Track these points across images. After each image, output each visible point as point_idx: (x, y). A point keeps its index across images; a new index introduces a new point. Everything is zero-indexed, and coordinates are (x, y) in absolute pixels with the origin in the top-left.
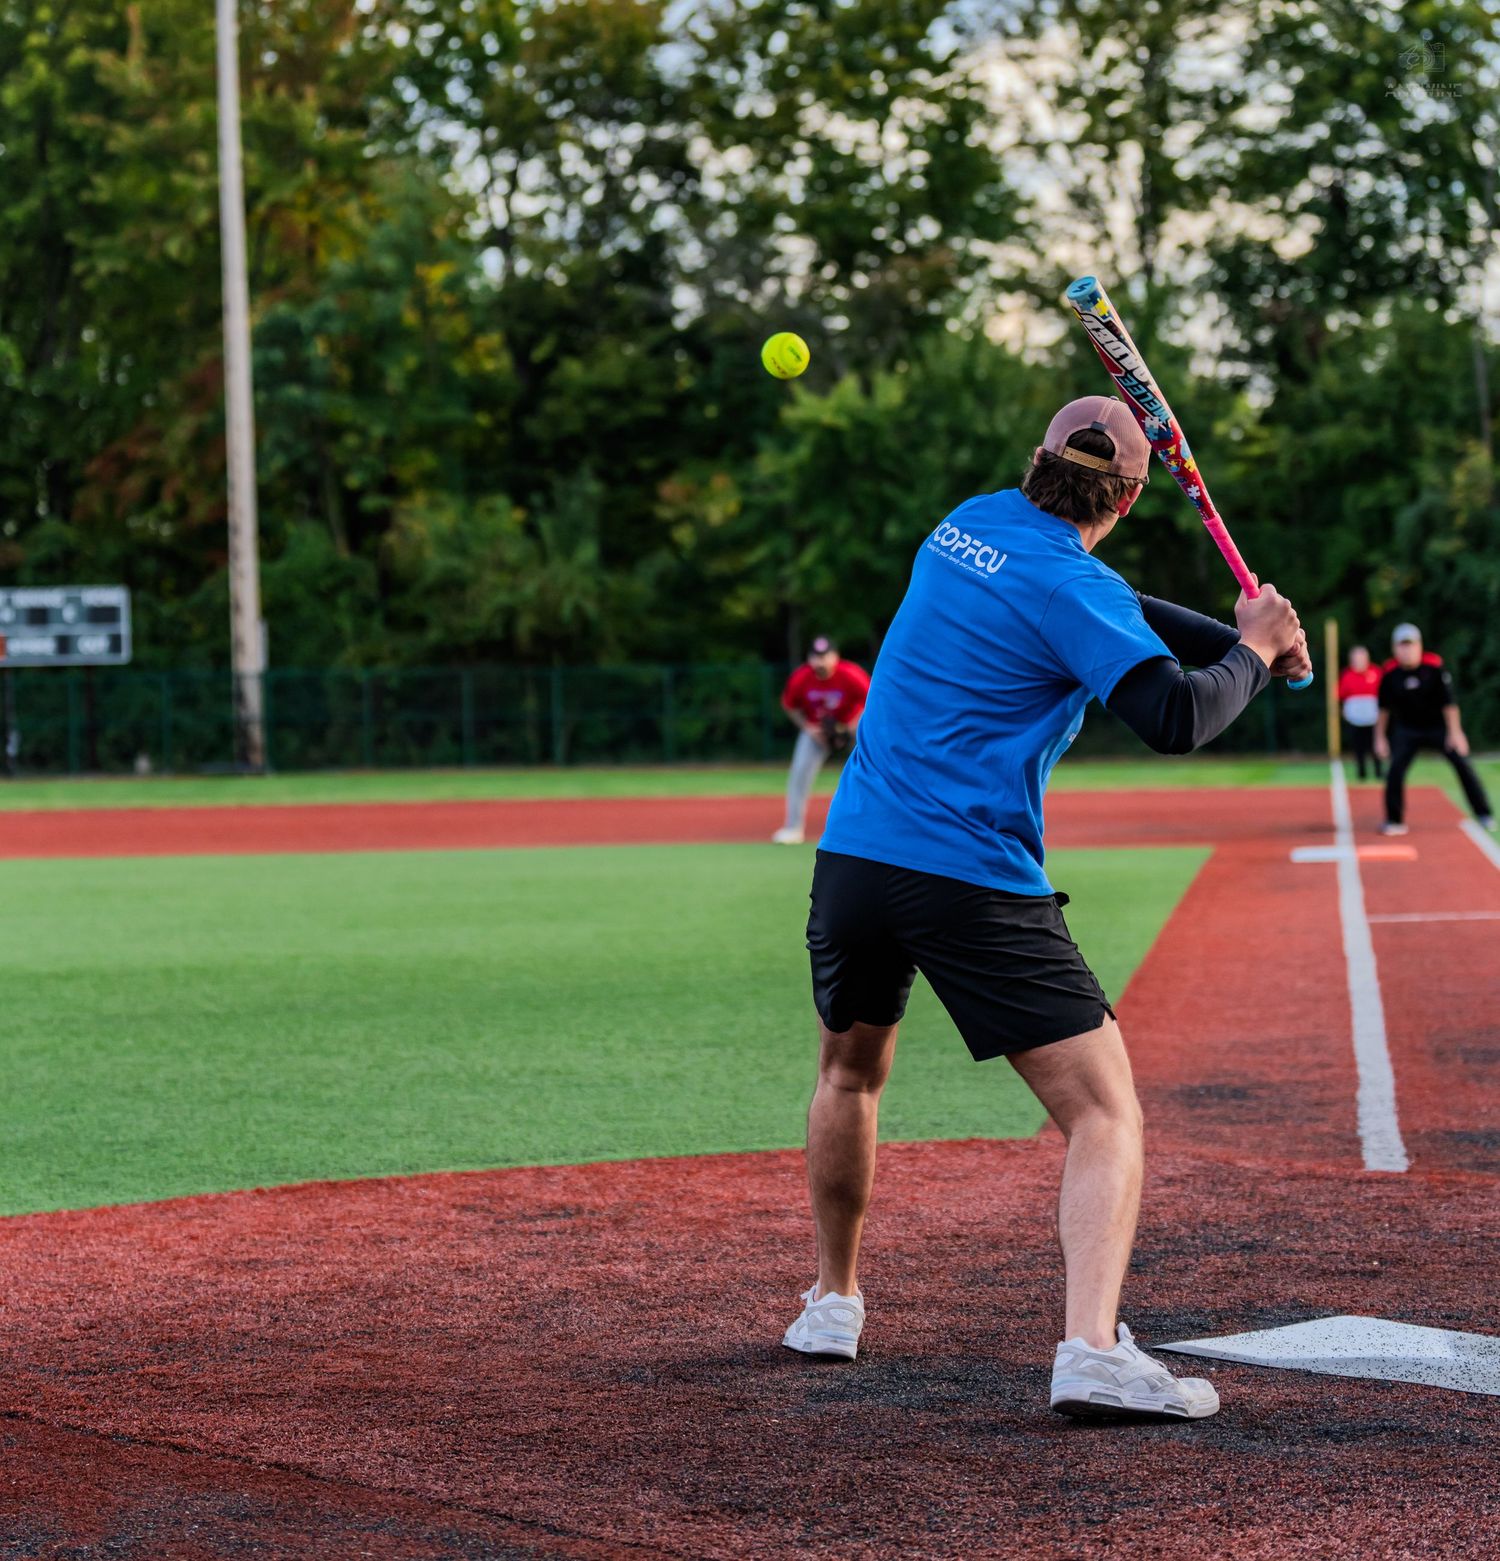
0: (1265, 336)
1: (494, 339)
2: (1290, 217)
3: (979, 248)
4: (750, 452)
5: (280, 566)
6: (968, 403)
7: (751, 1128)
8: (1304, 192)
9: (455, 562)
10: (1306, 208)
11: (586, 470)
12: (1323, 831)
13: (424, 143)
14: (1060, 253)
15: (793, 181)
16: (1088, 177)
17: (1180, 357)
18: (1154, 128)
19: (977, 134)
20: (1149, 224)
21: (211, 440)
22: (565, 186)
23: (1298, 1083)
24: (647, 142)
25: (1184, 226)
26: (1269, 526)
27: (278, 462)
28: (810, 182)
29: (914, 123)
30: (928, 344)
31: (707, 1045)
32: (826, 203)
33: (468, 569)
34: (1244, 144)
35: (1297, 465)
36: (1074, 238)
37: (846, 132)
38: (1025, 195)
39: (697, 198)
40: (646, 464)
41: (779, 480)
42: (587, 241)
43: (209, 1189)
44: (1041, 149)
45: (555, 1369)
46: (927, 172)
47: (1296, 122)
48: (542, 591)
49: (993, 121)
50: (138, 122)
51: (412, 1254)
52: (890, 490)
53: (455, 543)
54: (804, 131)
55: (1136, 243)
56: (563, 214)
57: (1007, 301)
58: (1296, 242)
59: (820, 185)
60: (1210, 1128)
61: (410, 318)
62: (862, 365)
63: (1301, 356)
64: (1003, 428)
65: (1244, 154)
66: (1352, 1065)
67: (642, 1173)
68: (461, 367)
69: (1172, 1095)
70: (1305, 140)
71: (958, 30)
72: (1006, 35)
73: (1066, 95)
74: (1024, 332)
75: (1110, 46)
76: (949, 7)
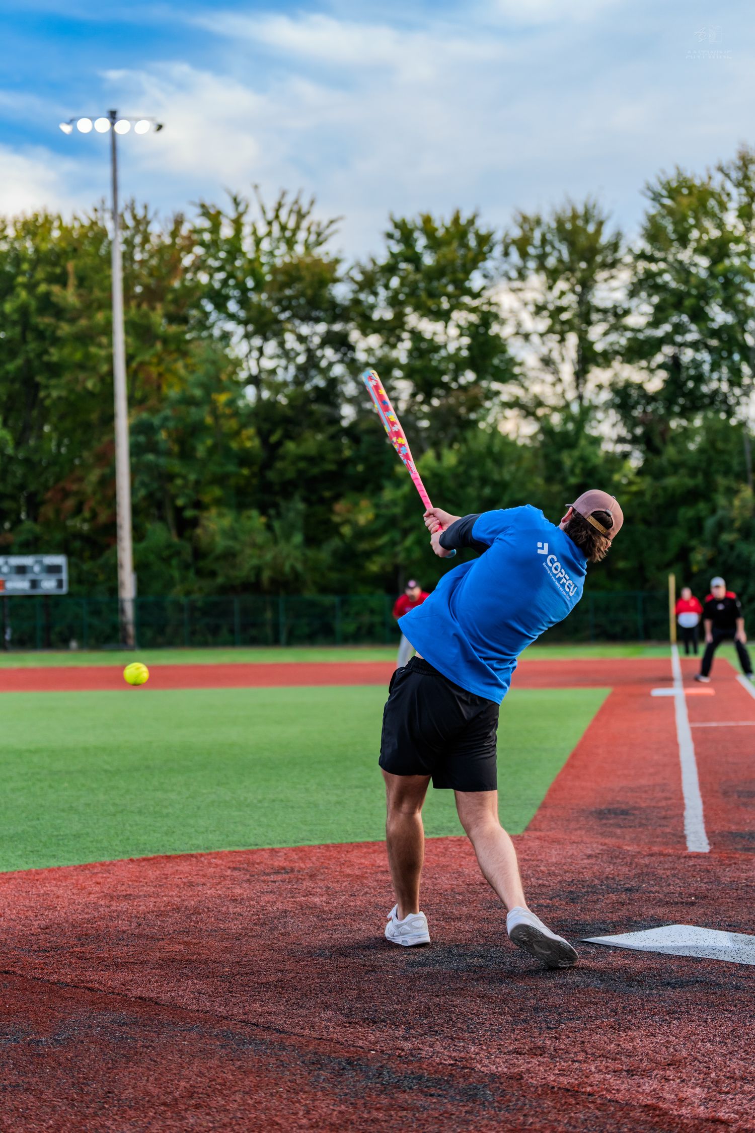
0: (639, 431)
1: (251, 431)
2: (652, 371)
3: (495, 386)
4: (379, 488)
5: (143, 545)
6: (489, 464)
7: (379, 829)
8: (659, 359)
9: (230, 543)
10: (660, 367)
11: (297, 497)
12: (667, 680)
13: (216, 332)
14: (536, 389)
15: (402, 352)
16: (550, 351)
17: (596, 441)
18: (584, 326)
19: (495, 329)
20: (581, 375)
21: (109, 481)
22: (287, 354)
23: (654, 807)
24: (329, 332)
25: (598, 375)
26: (641, 527)
27: (142, 493)
28: (410, 353)
29: (463, 323)
30: (469, 435)
31: (357, 787)
32: (418, 363)
33: (237, 546)
34: (629, 334)
35: (655, 496)
36: (543, 381)
37: (428, 327)
38: (518, 360)
39: (353, 361)
40: (327, 494)
41: (394, 503)
42: (298, 382)
43: (106, 859)
44: (527, 337)
45: (280, 950)
46: (470, 348)
47: (655, 323)
48: (275, 558)
49: (502, 322)
50: (72, 321)
51: (209, 892)
53: (231, 534)
54: (407, 327)
55: (574, 384)
56: (286, 368)
57: (509, 413)
58: (655, 384)
59: (415, 354)
60: (610, 830)
61: (209, 420)
62: (436, 445)
63: (657, 441)
64: (507, 476)
65: (629, 339)
66: (682, 798)
67: (324, 851)
68: (234, 445)
69: (591, 813)
70: (660, 332)
71: (485, 276)
72: (510, 279)
73: (539, 309)
74: (518, 429)
75: (562, 285)
76: (480, 265)
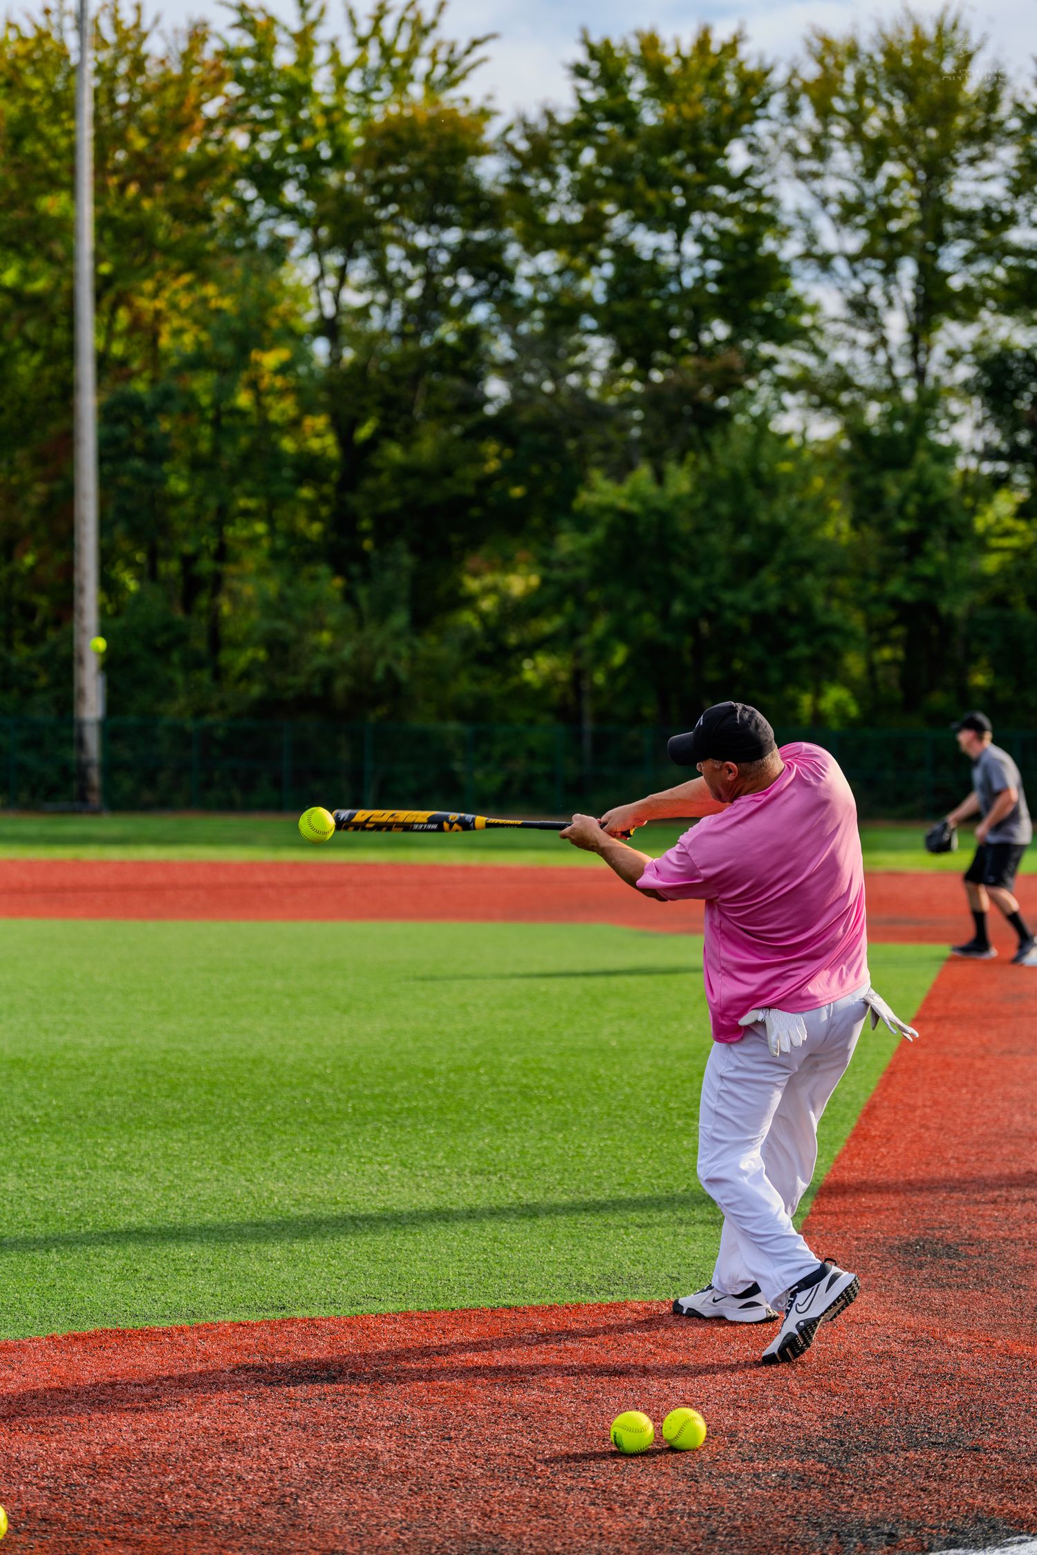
0: (1024, 438)
1: (321, 420)
3: (767, 349)
4: (550, 532)
6: (752, 494)
9: (280, 624)
11: (401, 544)
13: (262, 239)
14: (840, 355)
15: (595, 286)
16: (868, 287)
17: (946, 455)
18: (930, 245)
19: (769, 244)
20: (920, 331)
21: (61, 506)
22: (388, 282)
24: (465, 242)
25: (954, 334)
28: (612, 287)
29: (709, 232)
30: (716, 440)
32: (624, 307)
33: (292, 632)
34: (1012, 261)
36: (853, 344)
37: (645, 241)
38: (809, 301)
39: (510, 296)
40: (455, 538)
41: (576, 558)
42: (408, 333)
44: (824, 262)
46: (720, 279)
48: (357, 653)
49: (784, 234)
52: (678, 571)
53: (280, 608)
54: (608, 238)
55: (908, 349)
56: (387, 308)
57: (788, 399)
59: (622, 288)
60: (922, 1293)
61: (244, 400)
62: (656, 456)
64: (783, 518)
65: (1011, 270)
67: (402, 1329)
68: (288, 445)
69: (890, 1248)
71: (752, 149)
72: (797, 155)
73: (849, 212)
74: (805, 430)
75: (891, 169)
76: (746, 128)
